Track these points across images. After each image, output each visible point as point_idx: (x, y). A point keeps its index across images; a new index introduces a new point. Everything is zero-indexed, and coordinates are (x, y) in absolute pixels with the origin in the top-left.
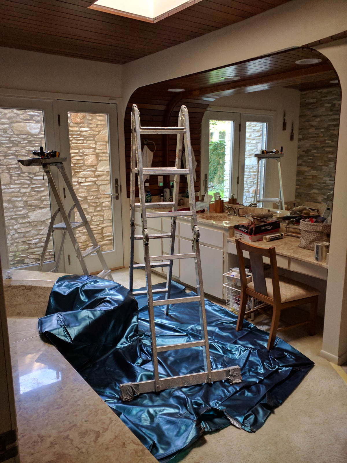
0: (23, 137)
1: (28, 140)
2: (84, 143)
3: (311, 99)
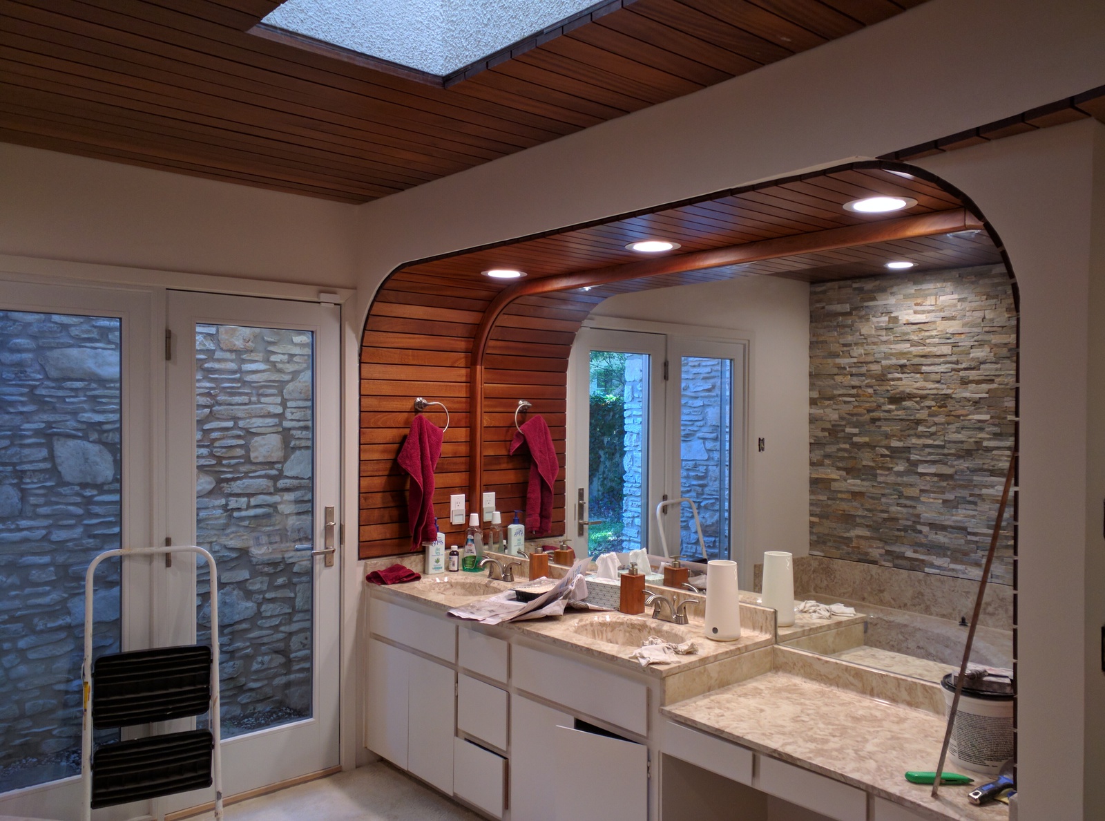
0: (74, 387)
1: (89, 393)
2: (250, 403)
3: (838, 304)
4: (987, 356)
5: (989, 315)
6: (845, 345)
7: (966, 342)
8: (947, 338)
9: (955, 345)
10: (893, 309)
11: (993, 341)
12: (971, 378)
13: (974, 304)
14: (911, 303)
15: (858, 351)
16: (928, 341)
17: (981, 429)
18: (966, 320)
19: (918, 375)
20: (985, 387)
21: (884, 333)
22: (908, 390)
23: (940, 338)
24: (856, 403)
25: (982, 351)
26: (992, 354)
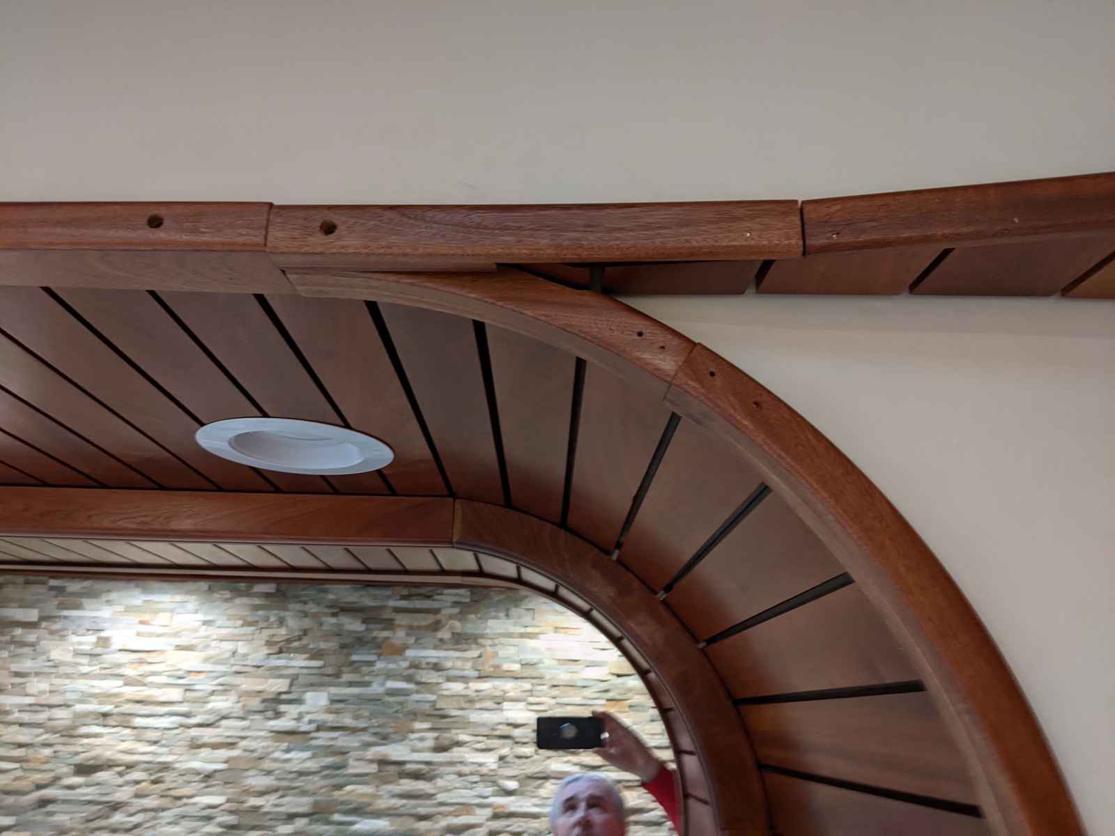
3: (20, 607)
4: (233, 708)
5: (242, 648)
6: (17, 674)
7: (205, 686)
8: (179, 678)
9: (188, 689)
10: (106, 625)
11: (244, 687)
12: (206, 740)
13: (224, 631)
14: (134, 619)
15: (37, 686)
16: (150, 679)
17: (209, 819)
18: (210, 652)
19: (128, 731)
20: (224, 753)
21: (85, 660)
22: (108, 754)
23: (169, 676)
24: (19, 773)
25: (226, 700)
26: (240, 705)
